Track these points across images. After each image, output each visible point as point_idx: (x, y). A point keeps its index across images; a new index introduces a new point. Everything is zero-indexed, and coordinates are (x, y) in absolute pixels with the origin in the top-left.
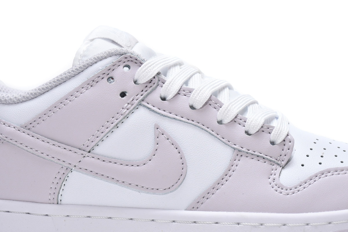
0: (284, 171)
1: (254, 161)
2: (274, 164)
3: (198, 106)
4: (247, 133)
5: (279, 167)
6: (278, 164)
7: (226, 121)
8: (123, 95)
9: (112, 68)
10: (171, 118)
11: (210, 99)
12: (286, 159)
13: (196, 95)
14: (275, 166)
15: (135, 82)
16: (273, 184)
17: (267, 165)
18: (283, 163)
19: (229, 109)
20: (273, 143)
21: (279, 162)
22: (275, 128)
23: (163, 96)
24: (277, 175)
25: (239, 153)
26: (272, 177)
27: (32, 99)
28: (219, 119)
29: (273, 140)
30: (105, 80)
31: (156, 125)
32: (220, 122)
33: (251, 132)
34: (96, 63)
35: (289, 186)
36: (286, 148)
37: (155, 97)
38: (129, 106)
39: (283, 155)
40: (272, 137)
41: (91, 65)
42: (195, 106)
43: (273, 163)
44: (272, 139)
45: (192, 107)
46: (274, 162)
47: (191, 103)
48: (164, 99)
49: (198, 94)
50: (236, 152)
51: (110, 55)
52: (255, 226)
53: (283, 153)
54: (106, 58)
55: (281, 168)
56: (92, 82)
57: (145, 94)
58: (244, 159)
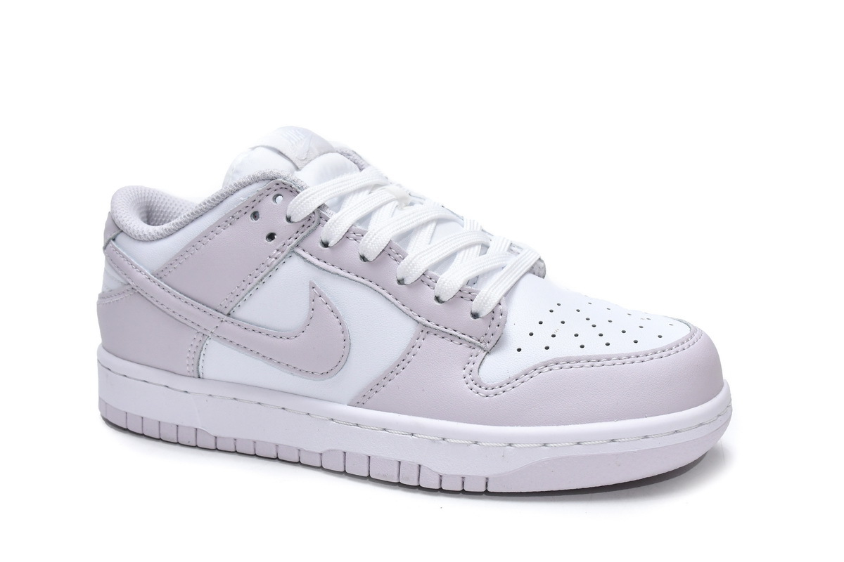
0: (489, 358)
1: (446, 342)
2: (474, 346)
3: (370, 257)
4: (437, 299)
5: (483, 351)
6: (481, 348)
7: (408, 281)
8: (271, 237)
9: (260, 196)
10: (332, 273)
11: (389, 246)
12: (494, 339)
13: (367, 242)
14: (477, 350)
15: (289, 219)
16: (469, 377)
17: (464, 350)
18: (489, 346)
19: (413, 262)
20: (475, 316)
21: (482, 345)
22: (480, 293)
23: (324, 240)
24: (477, 364)
25: (426, 330)
26: (471, 366)
27: (179, 229)
28: (400, 277)
29: (476, 311)
30: (249, 215)
31: (311, 283)
32: (401, 282)
33: (443, 298)
34: (238, 190)
35: (490, 384)
36: (494, 323)
37: (314, 242)
38: (279, 253)
39: (490, 334)
40: (475, 306)
41: (232, 193)
42: (367, 256)
43: (473, 346)
44: (474, 310)
45: (363, 258)
46: (474, 344)
47: (362, 253)
48: (326, 245)
49: (371, 239)
50: (420, 328)
51: (256, 180)
52: (433, 441)
53: (490, 331)
54: (250, 184)
55: (485, 353)
56: (231, 219)
57: (301, 236)
58: (431, 337)
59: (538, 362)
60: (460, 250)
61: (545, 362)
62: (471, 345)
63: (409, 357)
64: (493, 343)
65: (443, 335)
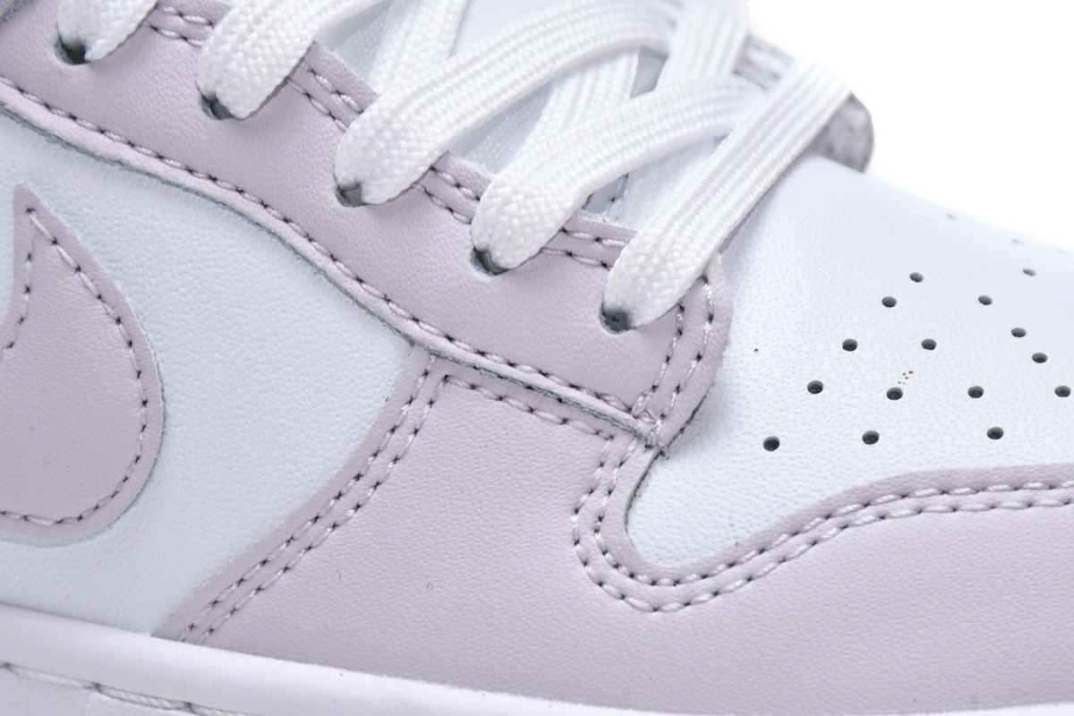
0: (664, 474)
1: (511, 413)
2: (612, 430)
3: (241, 103)
4: (481, 258)
5: (641, 448)
6: (636, 435)
7: (376, 193)
10: (99, 159)
11: (308, 65)
12: (680, 406)
13: (227, 47)
14: (622, 443)
16: (592, 541)
17: (576, 443)
18: (663, 429)
19: (396, 126)
20: (617, 320)
21: (642, 425)
22: (634, 242)
23: (68, 35)
24: (622, 496)
25: (436, 364)
26: (600, 501)
28: (346, 177)
29: (619, 304)
32: (349, 194)
33: (501, 256)
35: (669, 566)
36: (684, 349)
39: (667, 386)
40: (615, 288)
42: (226, 99)
43: (608, 428)
44: (613, 301)
45: (213, 105)
46: (614, 421)
47: (207, 86)
48: (75, 53)
49: (242, 39)
50: (419, 361)
53: (668, 375)
55: (650, 454)
58: (456, 396)
59: (839, 489)
60: (564, 75)
61: (863, 490)
62: (599, 424)
63: (378, 467)
64: (678, 419)
65: (501, 388)
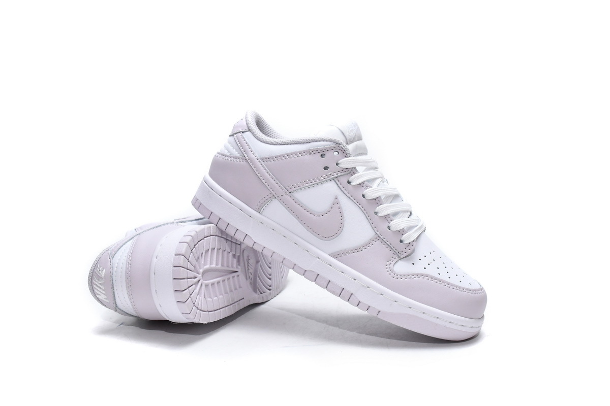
0: (400, 262)
1: (385, 247)
2: (396, 254)
3: (367, 197)
4: (389, 228)
6: (398, 256)
7: (380, 214)
8: (326, 168)
9: (327, 149)
10: (347, 196)
14: (396, 256)
15: (337, 164)
16: (389, 266)
17: (391, 254)
18: (402, 257)
19: (384, 209)
20: (401, 241)
21: (399, 255)
23: (350, 181)
24: (394, 262)
25: (378, 237)
26: (391, 262)
27: (282, 145)
28: (376, 211)
30: (320, 154)
31: (336, 196)
32: (376, 213)
33: (391, 228)
34: (320, 141)
35: (397, 273)
36: (408, 248)
37: (344, 180)
38: (326, 177)
39: (404, 252)
40: (403, 238)
41: (317, 141)
42: (365, 196)
45: (363, 196)
47: (364, 194)
48: (349, 183)
50: (376, 236)
51: (330, 141)
53: (405, 250)
54: (327, 141)
55: (399, 259)
56: (311, 152)
57: (340, 174)
58: (378, 242)
59: (419, 273)
61: (422, 274)
62: (394, 253)
63: (366, 247)
64: (406, 254)
65: (385, 243)
